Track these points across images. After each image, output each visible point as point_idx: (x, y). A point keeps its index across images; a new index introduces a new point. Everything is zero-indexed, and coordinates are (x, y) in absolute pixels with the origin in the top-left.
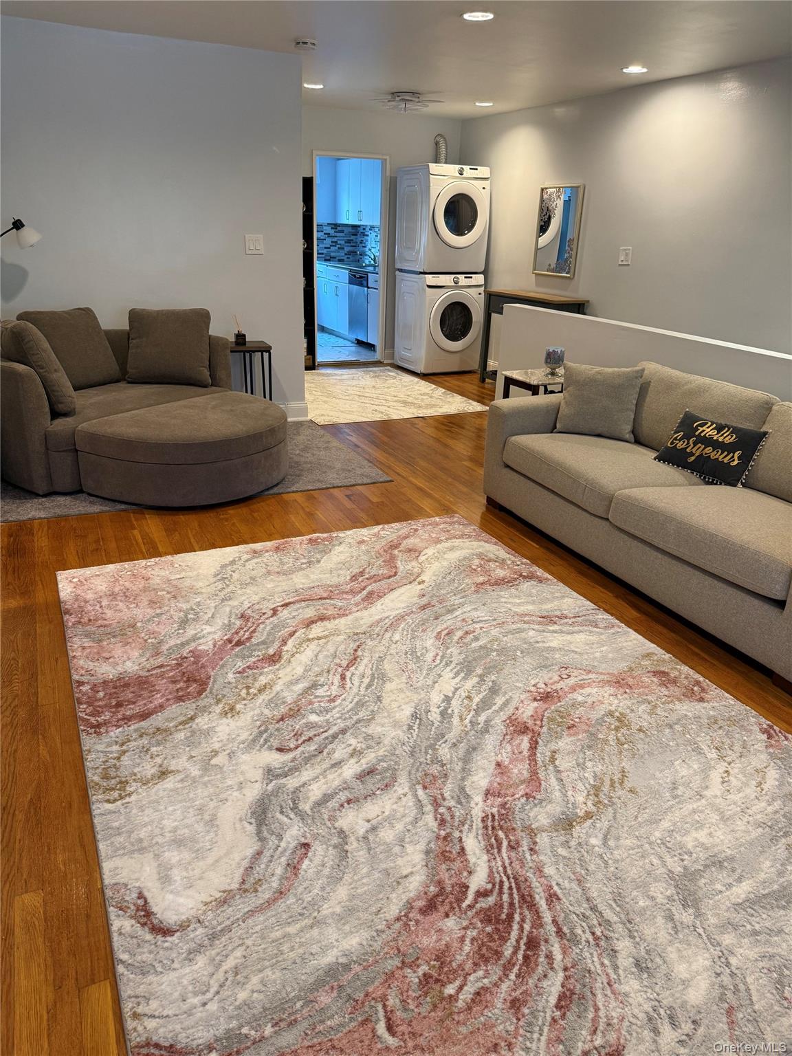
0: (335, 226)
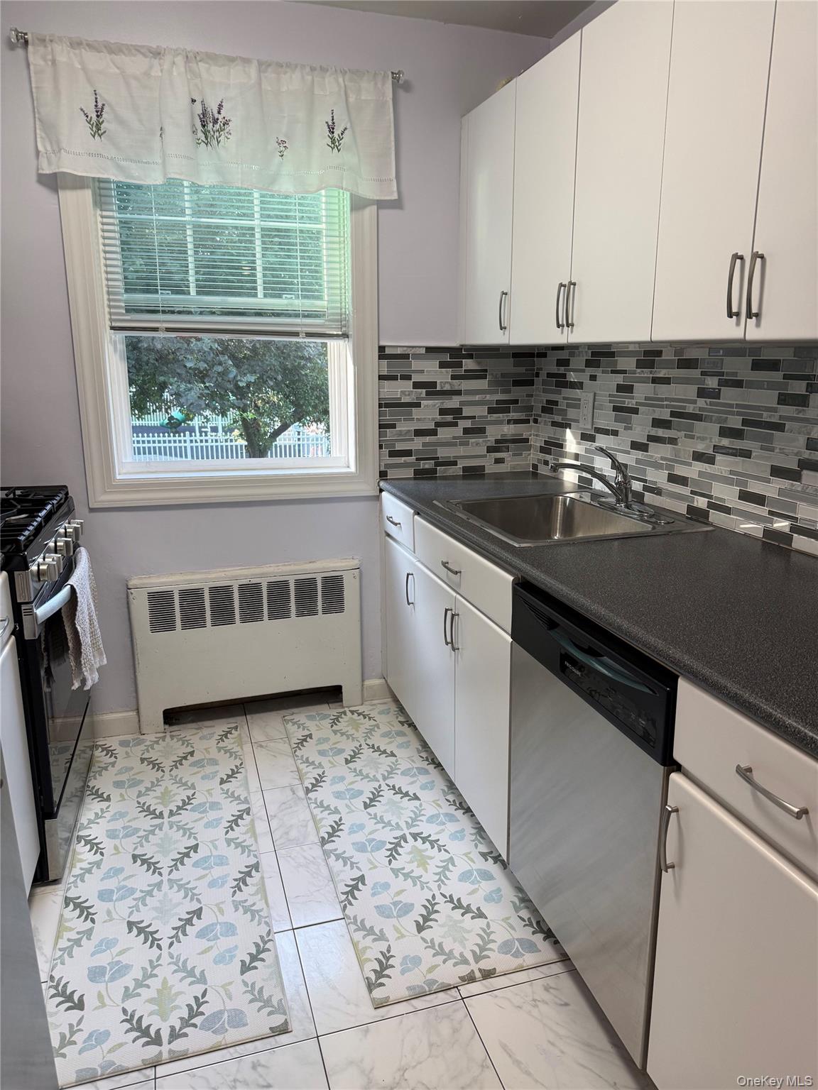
0: (454, 356)
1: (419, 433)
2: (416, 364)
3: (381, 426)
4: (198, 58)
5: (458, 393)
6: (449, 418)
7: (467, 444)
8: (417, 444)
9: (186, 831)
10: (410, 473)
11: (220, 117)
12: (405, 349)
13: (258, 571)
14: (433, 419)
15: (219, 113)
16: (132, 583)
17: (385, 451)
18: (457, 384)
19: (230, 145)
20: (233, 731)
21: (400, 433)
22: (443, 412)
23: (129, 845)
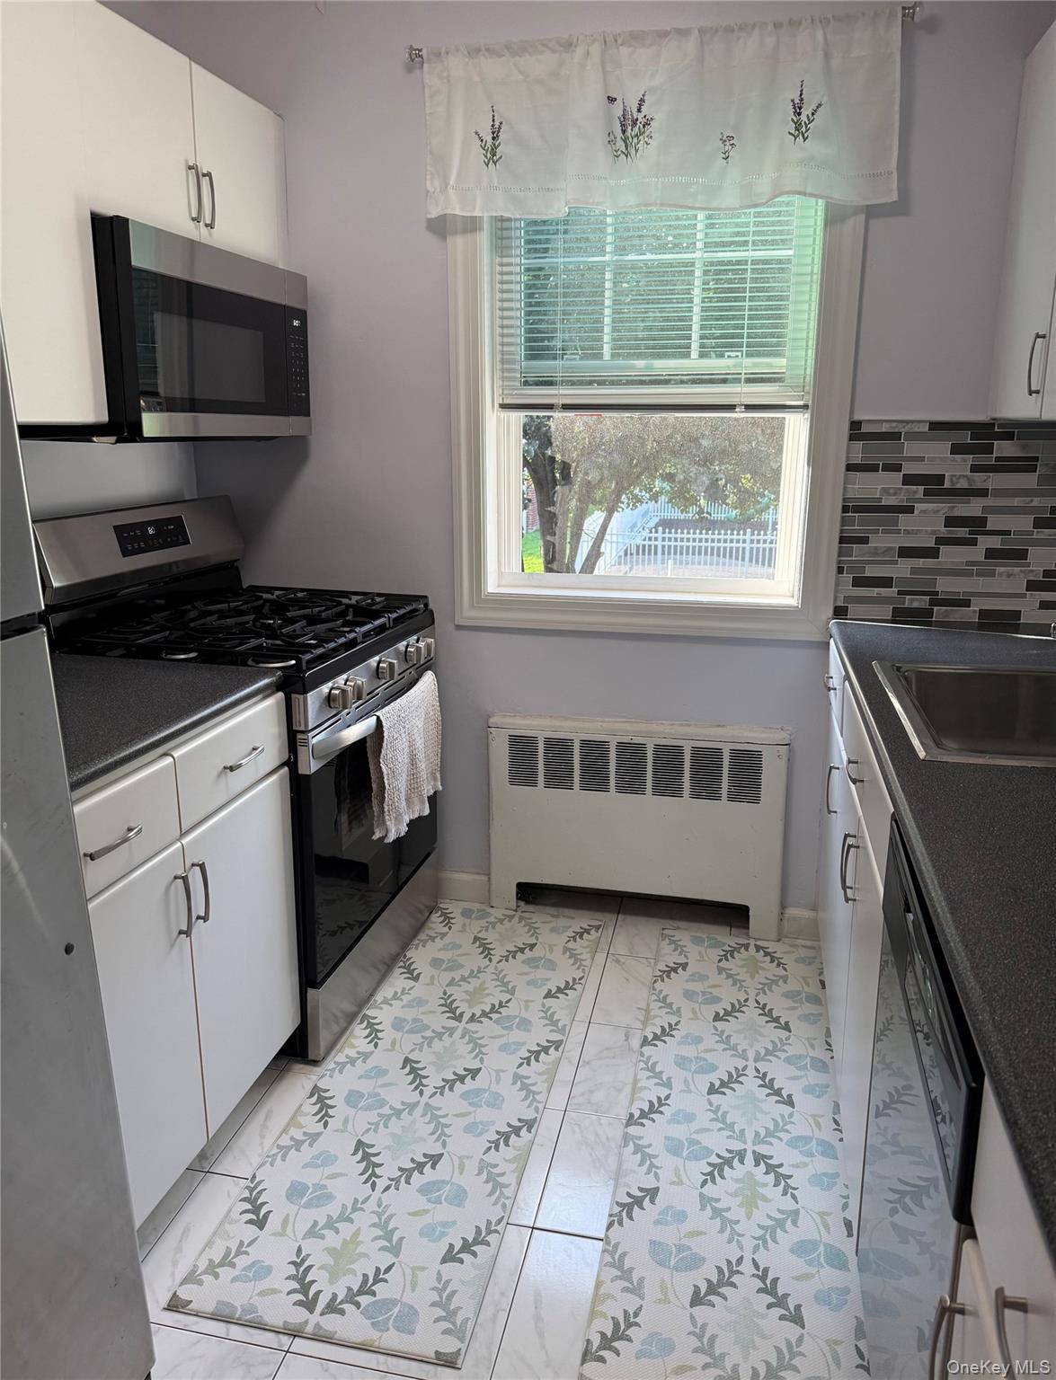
0: (978, 436)
1: (905, 552)
2: (910, 449)
3: (842, 540)
4: (619, 42)
5: (983, 493)
6: (962, 532)
7: (992, 574)
8: (902, 569)
9: (477, 1048)
10: (887, 611)
11: (640, 116)
12: (894, 424)
13: (643, 727)
14: (934, 532)
15: (639, 111)
16: (492, 721)
17: (848, 577)
18: (980, 480)
19: (649, 152)
20: (593, 932)
21: (875, 551)
22: (951, 522)
23: (407, 1043)
